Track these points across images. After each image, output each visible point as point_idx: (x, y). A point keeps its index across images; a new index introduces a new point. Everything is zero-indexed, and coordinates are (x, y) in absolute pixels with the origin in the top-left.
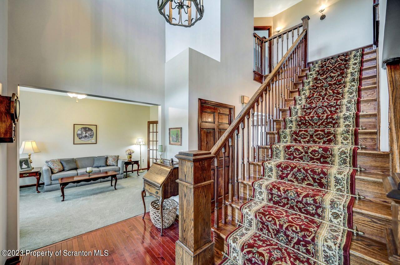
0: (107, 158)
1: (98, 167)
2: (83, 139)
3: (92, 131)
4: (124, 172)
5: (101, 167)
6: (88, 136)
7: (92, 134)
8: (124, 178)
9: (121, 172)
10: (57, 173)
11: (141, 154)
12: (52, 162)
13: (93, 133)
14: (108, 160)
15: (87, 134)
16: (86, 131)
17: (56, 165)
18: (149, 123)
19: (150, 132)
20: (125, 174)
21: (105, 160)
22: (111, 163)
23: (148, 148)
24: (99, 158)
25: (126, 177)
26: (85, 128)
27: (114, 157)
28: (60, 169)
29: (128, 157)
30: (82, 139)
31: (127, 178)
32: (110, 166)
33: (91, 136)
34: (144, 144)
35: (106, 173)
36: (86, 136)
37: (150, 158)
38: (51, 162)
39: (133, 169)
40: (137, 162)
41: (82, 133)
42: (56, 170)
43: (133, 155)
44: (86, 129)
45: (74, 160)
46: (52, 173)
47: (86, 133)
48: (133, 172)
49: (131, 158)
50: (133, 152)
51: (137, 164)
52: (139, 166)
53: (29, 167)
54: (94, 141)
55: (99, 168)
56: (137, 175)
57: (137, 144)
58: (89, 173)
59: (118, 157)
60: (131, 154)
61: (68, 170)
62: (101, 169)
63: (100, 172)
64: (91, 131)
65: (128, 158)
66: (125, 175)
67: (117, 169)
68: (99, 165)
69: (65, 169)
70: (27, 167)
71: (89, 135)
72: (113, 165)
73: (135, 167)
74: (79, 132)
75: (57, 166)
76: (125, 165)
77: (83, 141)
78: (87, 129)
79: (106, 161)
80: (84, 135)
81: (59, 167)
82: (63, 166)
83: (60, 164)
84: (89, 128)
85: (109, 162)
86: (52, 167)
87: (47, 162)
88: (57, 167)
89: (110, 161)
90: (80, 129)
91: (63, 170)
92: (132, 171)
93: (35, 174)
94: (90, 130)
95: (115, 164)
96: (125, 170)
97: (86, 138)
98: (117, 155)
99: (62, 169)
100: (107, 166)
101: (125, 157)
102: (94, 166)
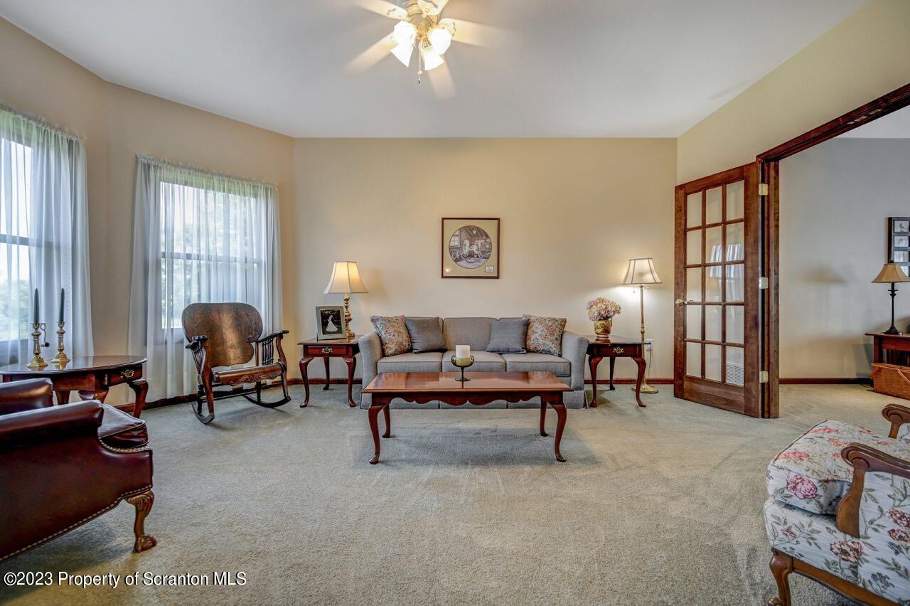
0: (527, 324)
1: (500, 353)
2: (463, 263)
3: (487, 236)
4: (586, 382)
5: (508, 351)
6: (477, 252)
7: (487, 246)
8: (585, 406)
9: (575, 379)
10: (394, 355)
11: (643, 322)
12: (384, 322)
13: (491, 243)
14: (530, 332)
15: (474, 248)
16: (472, 241)
17: (391, 330)
18: (681, 192)
19: (686, 230)
20: (589, 388)
21: (520, 330)
22: (541, 341)
23: (677, 297)
24: (504, 323)
25: (593, 402)
26: (468, 229)
27: (550, 324)
28: (401, 344)
29: (596, 328)
30: (460, 263)
31: (595, 410)
32: (535, 351)
33: (485, 255)
34: (659, 281)
35: (526, 376)
36: (471, 255)
37: (689, 336)
38: (381, 322)
39: (615, 377)
40: (634, 350)
41: (462, 242)
42: (391, 348)
43: (616, 320)
44: (473, 233)
45: (441, 324)
46: (384, 355)
47: (471, 245)
48: (612, 388)
49: (607, 331)
50: (617, 311)
51: (633, 356)
52: (642, 365)
53: (340, 331)
54: (491, 270)
55: (504, 356)
56: (636, 403)
57: (629, 281)
58: (463, 368)
59: (563, 322)
60: (606, 318)
61: (420, 349)
62: (510, 359)
63: (503, 371)
64: (484, 237)
65: (599, 331)
66: (587, 393)
67: (562, 368)
68: (503, 346)
69: (416, 346)
70: (336, 329)
71: (478, 250)
72: (548, 352)
73: (626, 367)
74: (455, 242)
75: (396, 334)
76: (588, 356)
77: (465, 268)
78: (475, 232)
79: (525, 336)
80: (466, 250)
81: (400, 339)
82: (410, 336)
83: (403, 330)
84: (478, 229)
85: (533, 337)
86: (383, 335)
87: (374, 320)
88: (394, 339)
89: (538, 337)
90: (457, 233)
91: (410, 350)
92: (612, 383)
93: (344, 351)
94: (483, 234)
95: (554, 349)
96: (588, 376)
97: (472, 260)
98: (558, 316)
99: (406, 344)
100: (529, 351)
101: (585, 328)
102: (490, 347)
